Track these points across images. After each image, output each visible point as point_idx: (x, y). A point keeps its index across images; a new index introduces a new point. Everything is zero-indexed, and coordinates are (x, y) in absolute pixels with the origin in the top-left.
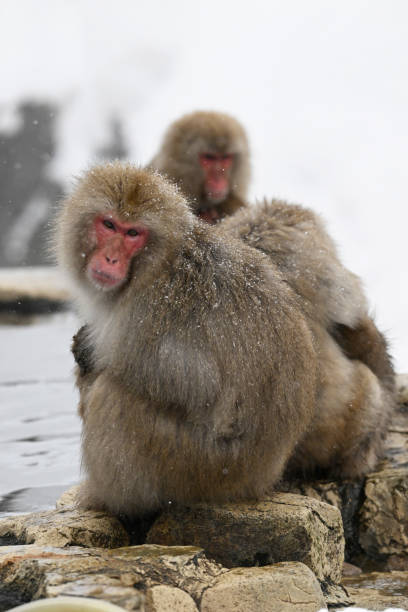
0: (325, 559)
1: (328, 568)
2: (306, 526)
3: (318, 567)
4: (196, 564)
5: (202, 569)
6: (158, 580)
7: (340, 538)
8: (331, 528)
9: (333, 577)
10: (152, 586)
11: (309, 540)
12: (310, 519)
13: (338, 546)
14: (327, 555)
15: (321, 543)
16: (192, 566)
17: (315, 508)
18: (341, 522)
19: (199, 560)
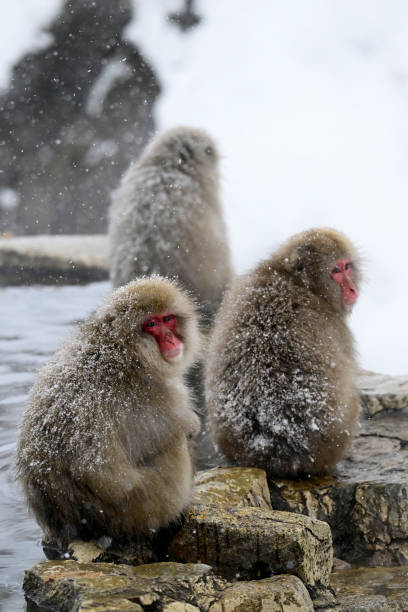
0: (316, 567)
1: (318, 575)
2: (299, 542)
3: (310, 575)
4: (205, 581)
5: (210, 585)
6: (173, 597)
7: (329, 548)
8: (321, 541)
9: (322, 581)
10: (168, 603)
11: (302, 553)
12: (303, 535)
13: (327, 555)
14: (318, 563)
15: (312, 554)
16: (202, 583)
17: (307, 525)
18: (330, 534)
19: (208, 578)
